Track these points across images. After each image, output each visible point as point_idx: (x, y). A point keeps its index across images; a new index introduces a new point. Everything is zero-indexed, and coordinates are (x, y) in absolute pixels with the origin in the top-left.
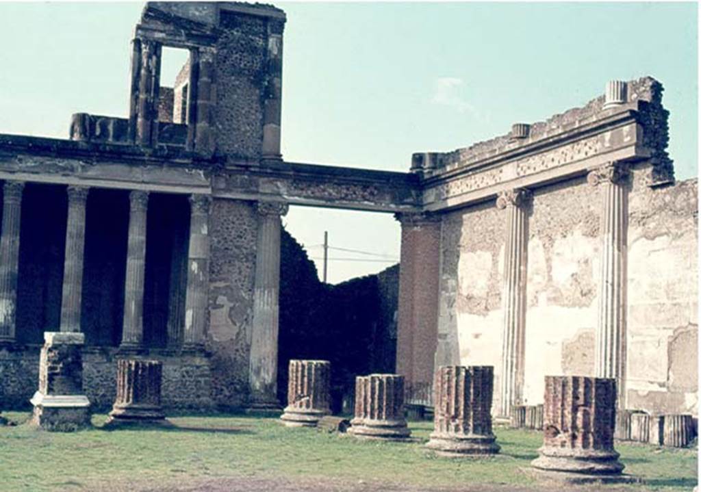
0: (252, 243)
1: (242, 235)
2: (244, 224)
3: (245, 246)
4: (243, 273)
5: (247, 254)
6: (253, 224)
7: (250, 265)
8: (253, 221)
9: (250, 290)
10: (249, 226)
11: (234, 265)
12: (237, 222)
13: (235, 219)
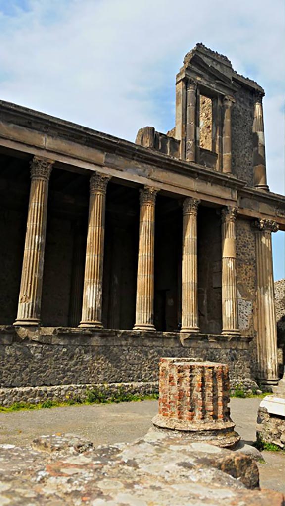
0: (252, 251)
1: (246, 244)
2: (247, 237)
3: (248, 253)
4: (248, 274)
5: (250, 259)
6: (252, 237)
7: (252, 267)
8: (252, 235)
9: (253, 288)
10: (249, 238)
11: (242, 267)
12: (242, 235)
13: (241, 232)
